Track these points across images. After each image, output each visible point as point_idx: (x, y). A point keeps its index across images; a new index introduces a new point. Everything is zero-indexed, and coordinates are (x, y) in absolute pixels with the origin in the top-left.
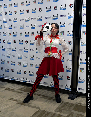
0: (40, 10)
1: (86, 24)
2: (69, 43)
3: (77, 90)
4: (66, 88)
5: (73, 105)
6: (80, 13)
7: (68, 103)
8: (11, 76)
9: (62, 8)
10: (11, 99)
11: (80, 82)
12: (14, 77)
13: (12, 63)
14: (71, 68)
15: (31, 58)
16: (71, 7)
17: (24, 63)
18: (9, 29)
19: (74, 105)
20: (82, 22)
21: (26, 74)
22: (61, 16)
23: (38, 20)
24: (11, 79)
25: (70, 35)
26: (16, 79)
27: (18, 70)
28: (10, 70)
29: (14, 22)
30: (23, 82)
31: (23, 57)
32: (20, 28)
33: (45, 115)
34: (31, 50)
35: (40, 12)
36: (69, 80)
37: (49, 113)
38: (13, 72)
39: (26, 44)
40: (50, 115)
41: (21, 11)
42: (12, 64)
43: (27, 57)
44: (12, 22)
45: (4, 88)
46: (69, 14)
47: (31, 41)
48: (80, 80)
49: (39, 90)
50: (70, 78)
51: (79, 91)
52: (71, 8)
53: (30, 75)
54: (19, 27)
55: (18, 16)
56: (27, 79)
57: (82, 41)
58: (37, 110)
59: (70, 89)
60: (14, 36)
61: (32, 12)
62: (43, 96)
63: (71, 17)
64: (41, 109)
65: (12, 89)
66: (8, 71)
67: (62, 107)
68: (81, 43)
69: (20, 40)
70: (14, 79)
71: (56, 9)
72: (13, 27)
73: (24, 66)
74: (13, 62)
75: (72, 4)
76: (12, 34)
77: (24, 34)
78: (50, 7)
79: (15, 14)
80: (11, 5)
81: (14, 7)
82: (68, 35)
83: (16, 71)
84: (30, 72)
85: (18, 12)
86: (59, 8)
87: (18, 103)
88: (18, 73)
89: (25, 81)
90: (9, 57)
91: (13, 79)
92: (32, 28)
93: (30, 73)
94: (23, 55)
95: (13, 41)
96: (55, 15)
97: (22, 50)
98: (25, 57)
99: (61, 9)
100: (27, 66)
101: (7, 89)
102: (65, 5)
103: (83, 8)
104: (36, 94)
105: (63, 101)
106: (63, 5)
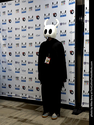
0: (38, 17)
1: (89, 32)
2: (71, 54)
3: (82, 105)
4: (70, 103)
5: (77, 120)
6: (81, 18)
7: (72, 119)
8: (8, 93)
9: (61, 14)
10: (10, 117)
11: (84, 96)
12: (12, 93)
13: (9, 78)
14: (74, 81)
15: (29, 71)
16: (71, 13)
17: (22, 77)
18: (3, 40)
19: (79, 121)
20: (85, 30)
21: (24, 89)
22: (61, 24)
23: (36, 29)
24: (9, 95)
25: (72, 45)
26: (14, 95)
27: (16, 85)
28: (7, 86)
29: (9, 32)
30: (21, 98)
31: (20, 71)
32: (16, 39)
34: (29, 63)
35: (38, 20)
36: (72, 94)
38: (10, 88)
39: (24, 56)
41: (16, 19)
42: (8, 80)
43: (25, 71)
44: (7, 31)
45: (1, 105)
46: (70, 21)
47: (29, 52)
48: (84, 94)
49: (39, 107)
50: (73, 92)
51: (83, 106)
52: (72, 15)
53: (29, 90)
54: (14, 37)
55: (13, 25)
56: (26, 95)
57: (85, 51)
59: (74, 104)
60: (9, 47)
61: (29, 21)
63: (72, 25)
65: (11, 107)
66: (5, 88)
67: (66, 123)
68: (84, 53)
69: (16, 52)
70: (12, 96)
71: (55, 16)
72: (7, 38)
73: (22, 81)
74: (10, 76)
75: (73, 10)
76: (7, 46)
77: (20, 45)
78: (49, 14)
79: (10, 23)
80: (4, 12)
81: (9, 15)
82: (70, 45)
83: (13, 87)
84: (29, 87)
85: (13, 21)
86: (58, 14)
87: (18, 121)
88: (16, 89)
89: (25, 97)
90: (5, 71)
91: (10, 96)
92: (29, 38)
93: (29, 89)
94: (21, 68)
95: (8, 54)
96: (55, 23)
97: (19, 63)
98: (23, 71)
99: (61, 16)
100: (25, 81)
101: (5, 107)
102: (65, 12)
103: (85, 14)
104: (37, 111)
105: (67, 117)
106: (63, 12)
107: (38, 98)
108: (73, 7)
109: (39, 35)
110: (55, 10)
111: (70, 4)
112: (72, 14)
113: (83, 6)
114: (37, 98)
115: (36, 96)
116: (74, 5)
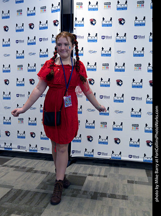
0: (6, 29)
3: (71, 154)
9: (41, 26)
11: (74, 141)
16: (55, 24)
19: (67, 177)
22: (41, 40)
23: (4, 46)
33: (21, 197)
35: (6, 32)
37: (28, 193)
40: (29, 195)
46: (53, 36)
49: (10, 159)
51: (73, 155)
52: (56, 27)
58: (8, 190)
62: (17, 167)
64: (14, 188)
67: (48, 181)
71: (32, 28)
75: (57, 21)
78: (23, 25)
86: (37, 26)
96: (32, 38)
99: (41, 28)
102: (47, 22)
103: (74, 27)
104: (5, 166)
105: (49, 172)
106: (44, 22)
107: (8, 147)
108: (58, 16)
109: (8, 55)
110: (31, 20)
111: (53, 11)
112: (57, 25)
113: (71, 15)
114: (6, 147)
115: (5, 144)
116: (59, 13)
